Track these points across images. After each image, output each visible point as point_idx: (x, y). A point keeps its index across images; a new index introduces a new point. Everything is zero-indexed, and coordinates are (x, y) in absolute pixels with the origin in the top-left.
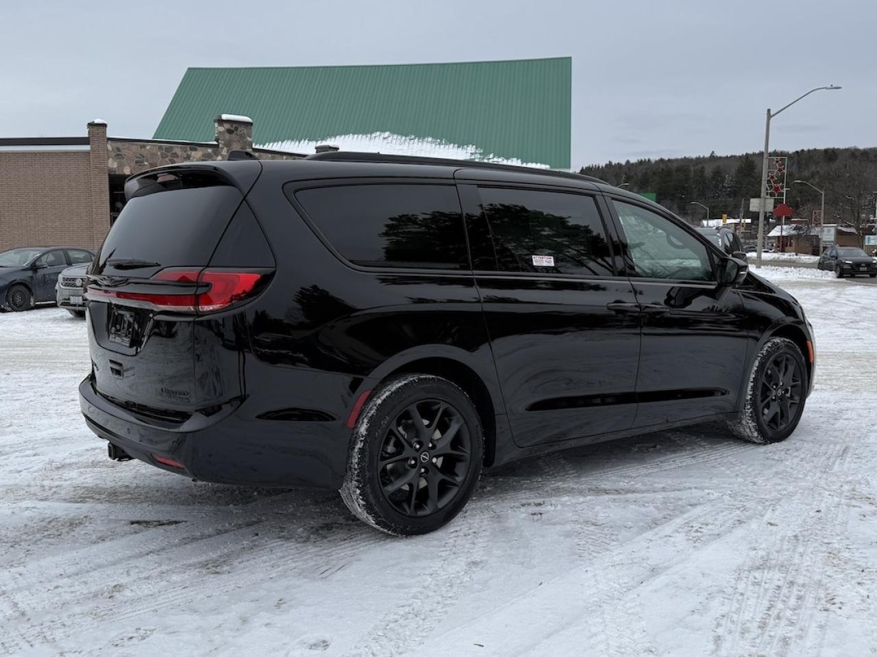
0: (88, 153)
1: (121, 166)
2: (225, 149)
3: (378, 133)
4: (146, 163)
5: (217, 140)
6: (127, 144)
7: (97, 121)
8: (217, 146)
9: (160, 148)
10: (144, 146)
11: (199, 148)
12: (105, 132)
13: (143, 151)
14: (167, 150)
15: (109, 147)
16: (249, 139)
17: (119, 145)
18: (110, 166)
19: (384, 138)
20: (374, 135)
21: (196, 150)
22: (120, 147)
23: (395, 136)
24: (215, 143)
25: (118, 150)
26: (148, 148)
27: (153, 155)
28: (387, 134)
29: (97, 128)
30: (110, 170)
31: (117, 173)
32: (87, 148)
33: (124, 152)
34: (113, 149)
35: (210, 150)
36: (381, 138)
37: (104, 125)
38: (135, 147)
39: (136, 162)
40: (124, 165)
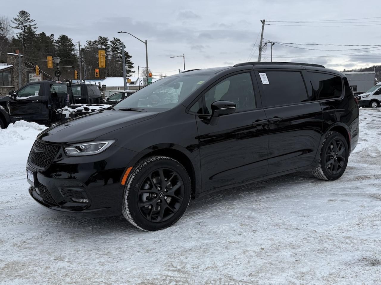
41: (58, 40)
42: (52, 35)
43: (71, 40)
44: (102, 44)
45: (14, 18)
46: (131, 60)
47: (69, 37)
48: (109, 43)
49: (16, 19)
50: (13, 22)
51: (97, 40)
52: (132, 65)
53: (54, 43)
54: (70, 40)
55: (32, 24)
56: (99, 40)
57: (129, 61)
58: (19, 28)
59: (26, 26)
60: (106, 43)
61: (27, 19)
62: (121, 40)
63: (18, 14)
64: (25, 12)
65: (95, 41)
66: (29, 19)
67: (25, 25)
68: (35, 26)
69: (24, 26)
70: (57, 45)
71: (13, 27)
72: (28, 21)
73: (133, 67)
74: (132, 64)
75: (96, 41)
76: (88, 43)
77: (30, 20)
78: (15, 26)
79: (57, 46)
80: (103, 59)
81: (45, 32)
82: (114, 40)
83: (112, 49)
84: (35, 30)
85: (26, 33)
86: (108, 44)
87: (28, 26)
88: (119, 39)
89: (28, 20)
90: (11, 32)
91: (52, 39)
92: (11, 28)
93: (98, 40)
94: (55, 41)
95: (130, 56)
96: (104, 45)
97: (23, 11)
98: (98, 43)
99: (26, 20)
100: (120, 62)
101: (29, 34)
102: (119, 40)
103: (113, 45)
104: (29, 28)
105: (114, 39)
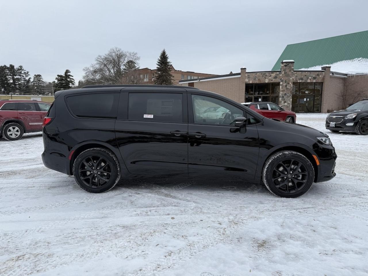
0: (240, 78)
1: (249, 80)
2: (283, 72)
3: (356, 59)
4: (257, 79)
5: (281, 69)
6: (251, 74)
7: (243, 67)
8: (281, 71)
9: (262, 74)
10: (257, 74)
11: (274, 73)
12: (246, 71)
13: (256, 75)
14: (264, 74)
15: (246, 75)
16: (292, 68)
17: (249, 74)
18: (246, 81)
19: (359, 60)
20: (354, 60)
21: (273, 73)
22: (250, 75)
23: (364, 59)
24: (280, 70)
25: (249, 76)
26: (258, 74)
27: (259, 76)
28: (360, 58)
29: (243, 69)
30: (246, 82)
31: (248, 83)
32: (240, 76)
33: (250, 76)
34: (247, 76)
35: (278, 73)
36: (357, 60)
37: (245, 69)
38: (254, 74)
39: (254, 79)
40: (250, 80)
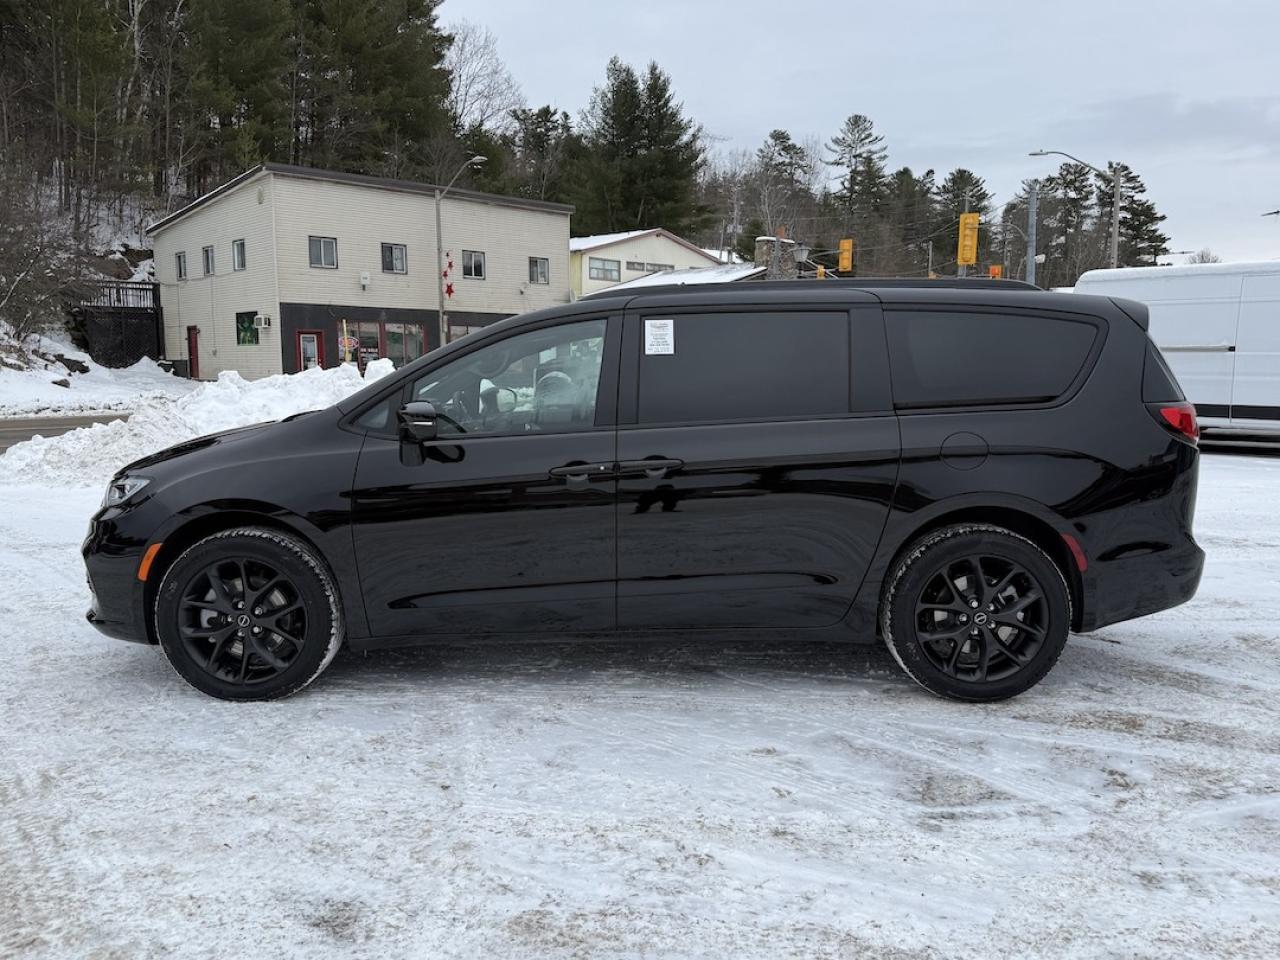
41: (944, 187)
42: (931, 172)
43: (981, 181)
44: (1068, 185)
45: (834, 138)
46: (1161, 228)
47: (976, 175)
48: (1092, 179)
49: (836, 141)
50: (830, 149)
51: (1056, 174)
52: (1164, 246)
53: (934, 194)
54: (977, 183)
55: (874, 147)
56: (1061, 174)
57: (1155, 231)
58: (843, 164)
59: (860, 155)
60: (1083, 181)
61: (863, 136)
62: (1131, 170)
63: (844, 127)
64: (860, 117)
65: (1048, 180)
66: (870, 135)
67: (858, 152)
68: (882, 154)
69: (855, 157)
70: (938, 198)
71: (827, 163)
72: (867, 141)
73: (1165, 251)
74: (1164, 240)
75: (1050, 180)
76: (1027, 188)
77: (871, 139)
78: (834, 157)
79: (938, 202)
80: (972, 237)
81: (910, 168)
82: (1107, 170)
83: (1100, 199)
84: (882, 164)
85: (859, 173)
86: (1089, 183)
87: (864, 155)
88: (1126, 164)
89: (866, 138)
90: (822, 177)
91: (929, 185)
92: (824, 165)
93: (1058, 175)
94: (934, 190)
95: (1159, 215)
96: (1076, 189)
97: (856, 116)
98: (1058, 183)
99: (862, 140)
100: (1124, 238)
101: (866, 176)
102: (1126, 168)
103: (1103, 187)
104: (869, 160)
105: (1111, 166)
